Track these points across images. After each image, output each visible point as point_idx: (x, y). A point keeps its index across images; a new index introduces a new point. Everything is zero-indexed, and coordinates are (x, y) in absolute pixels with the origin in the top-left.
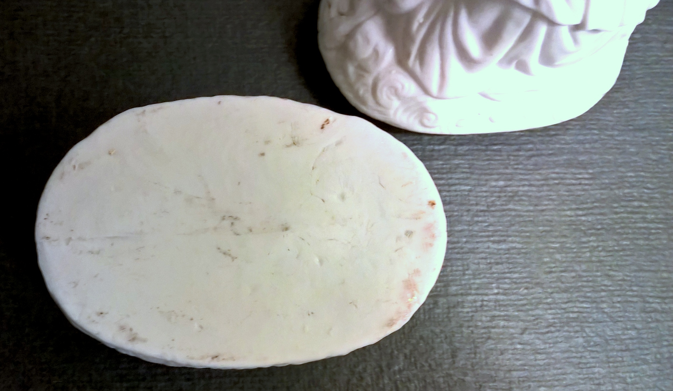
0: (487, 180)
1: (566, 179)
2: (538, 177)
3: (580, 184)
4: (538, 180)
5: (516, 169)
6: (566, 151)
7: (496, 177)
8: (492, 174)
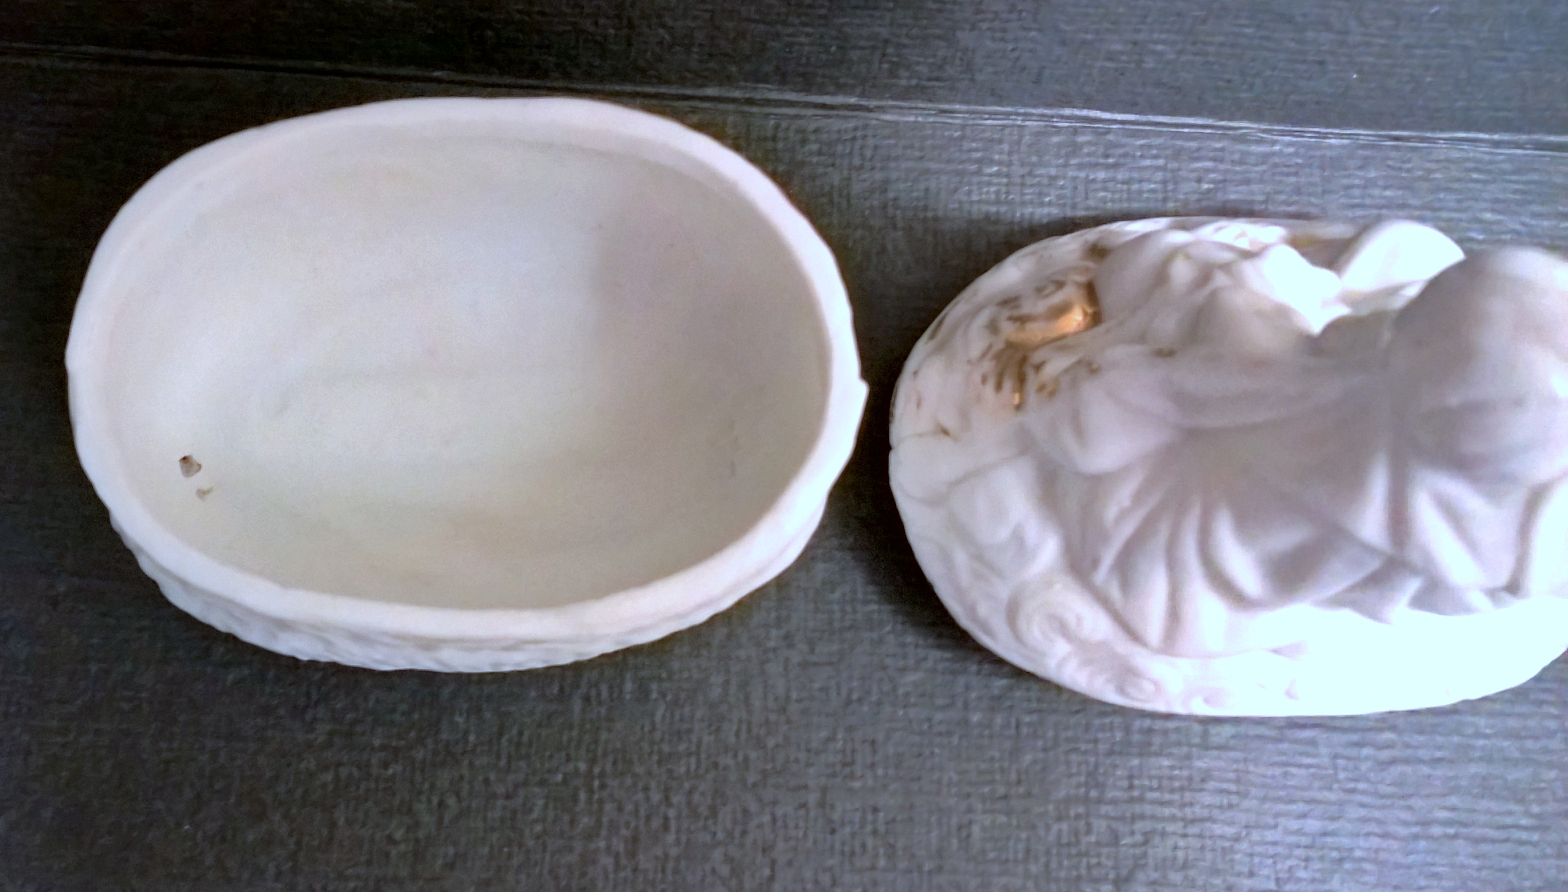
0: (1277, 815)
1: (1473, 824)
2: (1404, 815)
3: (1507, 840)
4: (1406, 824)
5: (1353, 791)
6: (1477, 754)
7: (1300, 807)
8: (1291, 801)
